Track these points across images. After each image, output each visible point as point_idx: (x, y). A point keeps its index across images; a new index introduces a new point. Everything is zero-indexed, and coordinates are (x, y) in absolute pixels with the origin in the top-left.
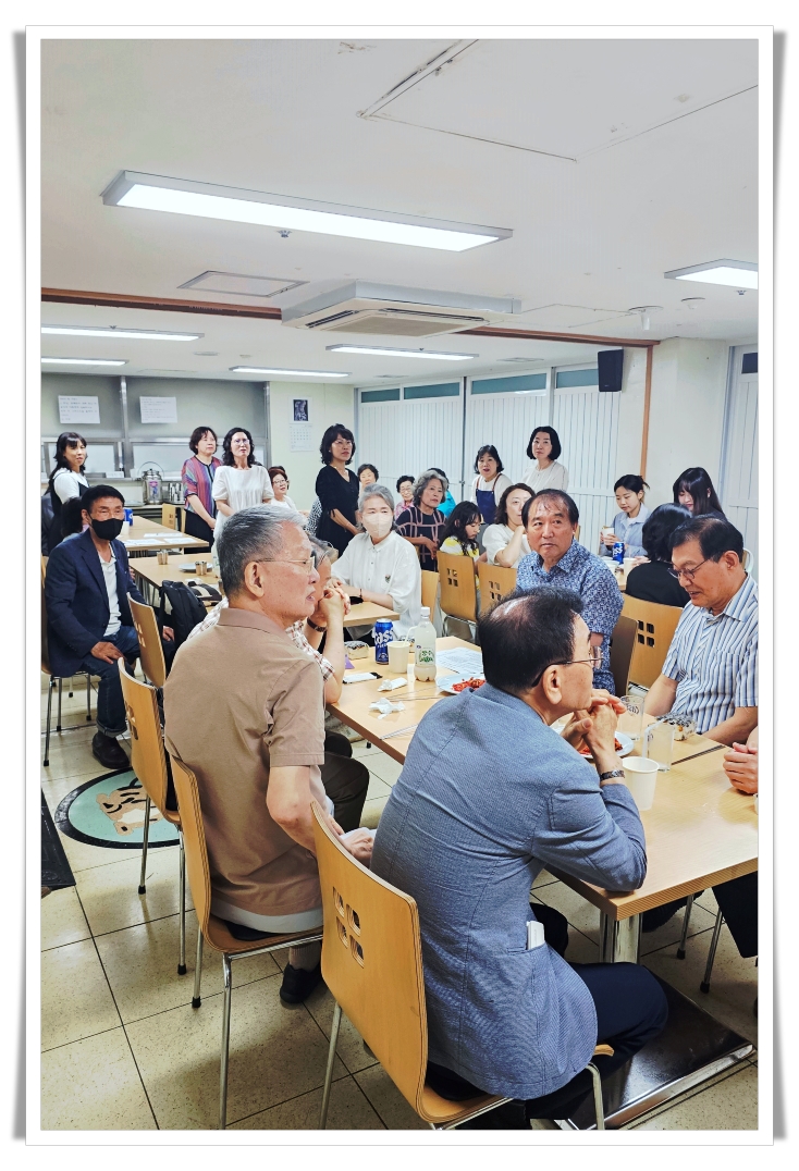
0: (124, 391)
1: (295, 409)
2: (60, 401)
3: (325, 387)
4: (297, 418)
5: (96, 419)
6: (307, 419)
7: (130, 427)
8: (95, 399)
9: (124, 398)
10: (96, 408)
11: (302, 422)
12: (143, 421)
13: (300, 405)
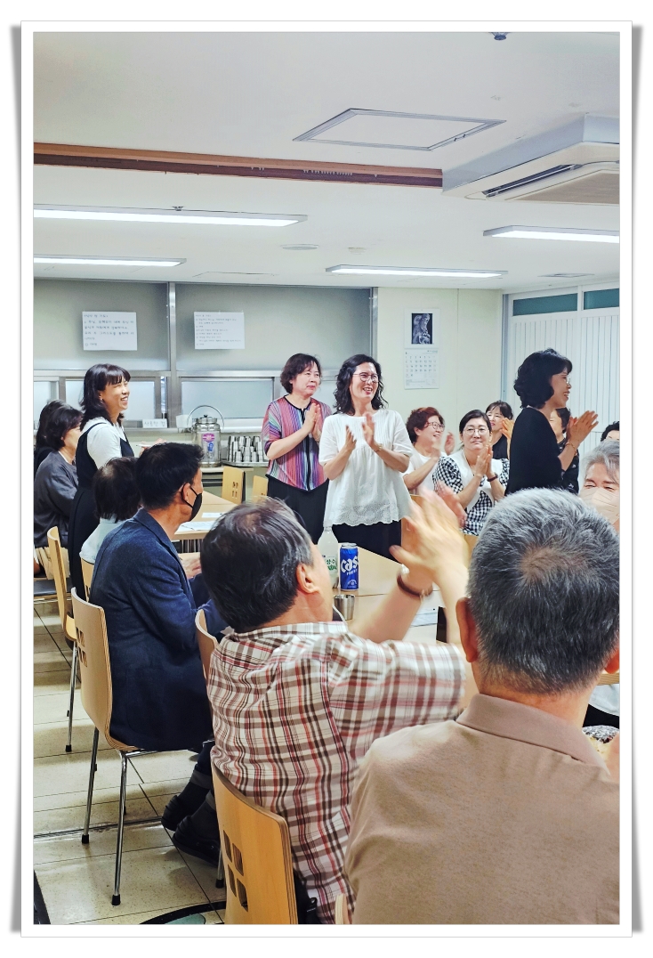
0: (172, 304)
1: (413, 326)
2: (84, 319)
3: (459, 292)
4: (415, 340)
5: (132, 345)
6: (431, 342)
7: (178, 354)
8: (132, 316)
9: (173, 315)
10: (133, 328)
11: (423, 346)
12: (197, 347)
13: (421, 321)
